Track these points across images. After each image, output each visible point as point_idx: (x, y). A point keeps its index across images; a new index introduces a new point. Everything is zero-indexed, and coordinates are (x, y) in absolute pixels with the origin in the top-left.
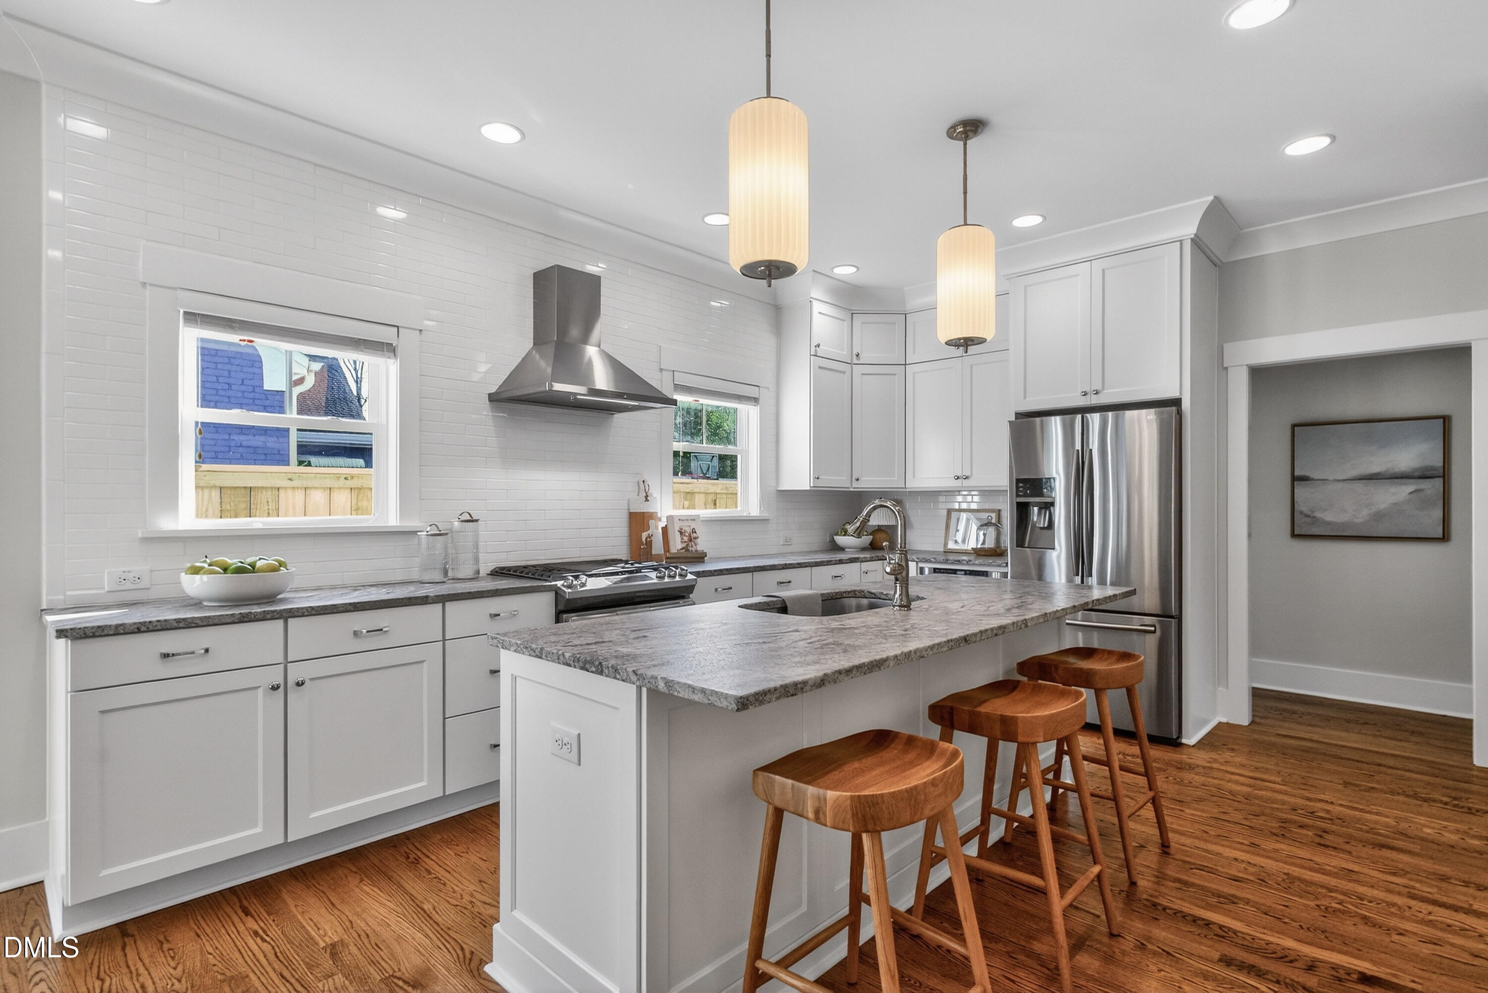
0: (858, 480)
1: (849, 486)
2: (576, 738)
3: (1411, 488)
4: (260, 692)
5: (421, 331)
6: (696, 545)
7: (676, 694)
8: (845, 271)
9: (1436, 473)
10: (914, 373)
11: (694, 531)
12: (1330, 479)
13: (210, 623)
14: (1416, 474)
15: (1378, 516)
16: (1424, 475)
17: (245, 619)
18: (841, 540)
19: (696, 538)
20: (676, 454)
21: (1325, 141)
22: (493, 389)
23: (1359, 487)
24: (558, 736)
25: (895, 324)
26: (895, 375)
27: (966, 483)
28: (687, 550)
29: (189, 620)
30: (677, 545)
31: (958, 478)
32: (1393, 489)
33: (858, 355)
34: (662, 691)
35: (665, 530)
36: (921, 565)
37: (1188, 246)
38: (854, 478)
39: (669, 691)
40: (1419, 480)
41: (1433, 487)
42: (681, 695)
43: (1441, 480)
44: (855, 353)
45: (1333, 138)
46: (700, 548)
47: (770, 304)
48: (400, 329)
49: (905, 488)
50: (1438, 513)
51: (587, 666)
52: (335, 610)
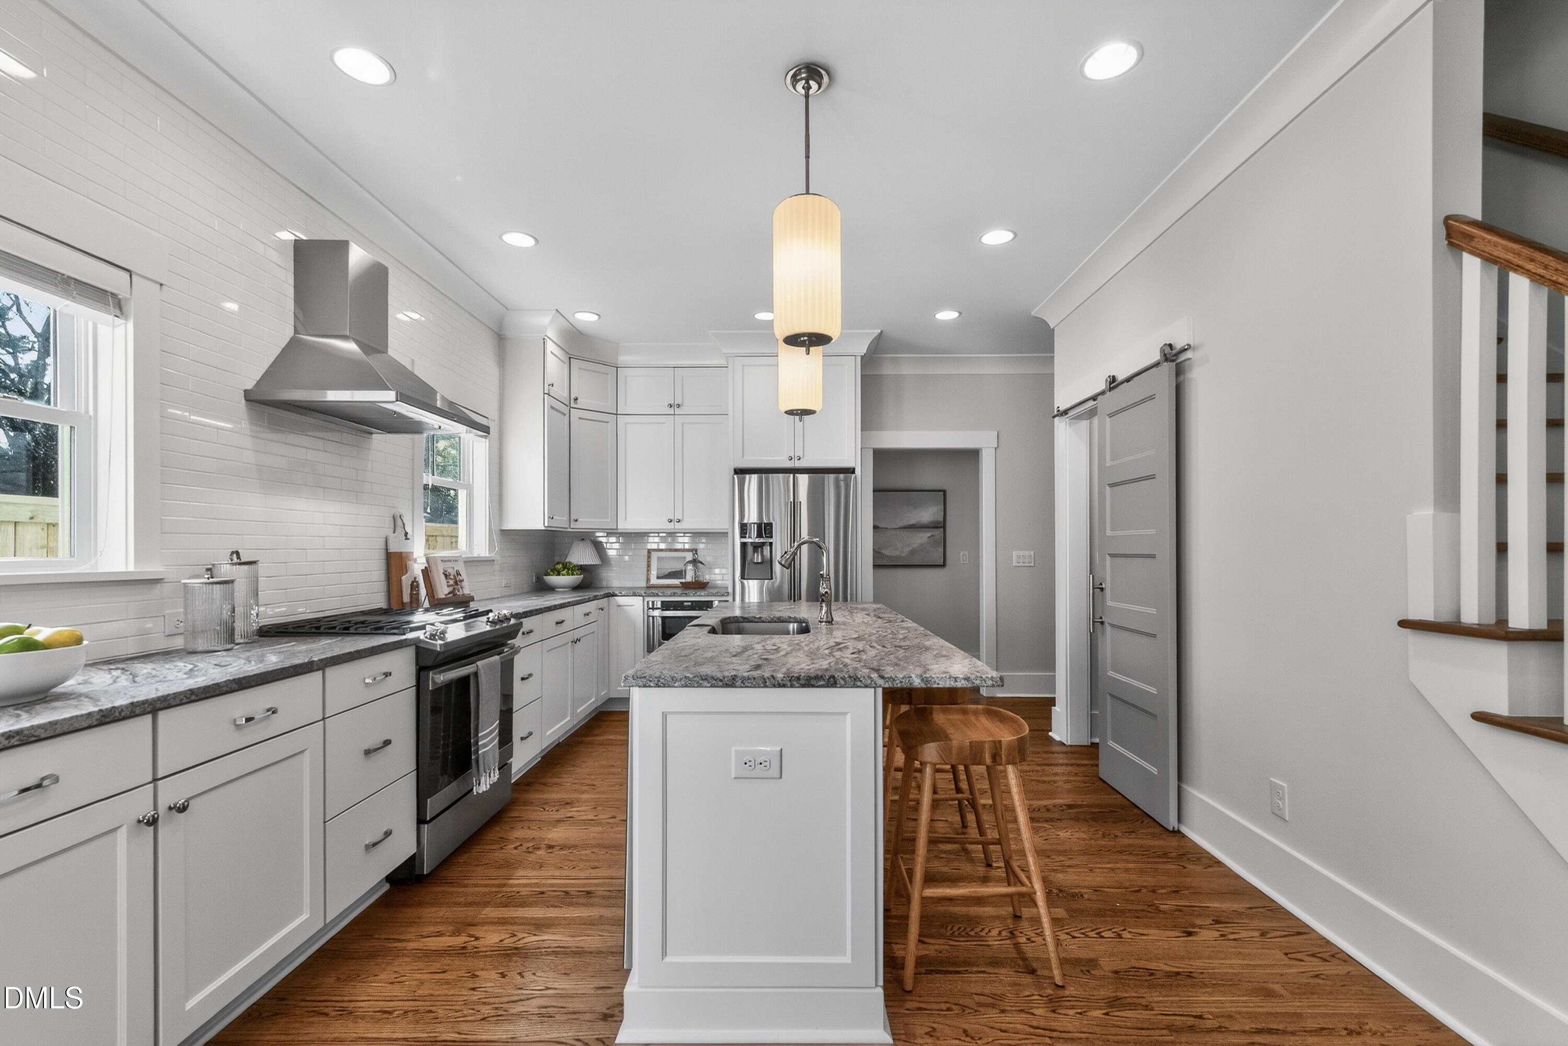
0: (576, 521)
1: (567, 526)
2: (778, 754)
3: (929, 535)
4: (122, 834)
5: (161, 285)
6: (462, 588)
7: (935, 686)
8: (585, 318)
9: (940, 525)
10: (626, 424)
11: (458, 574)
12: (889, 527)
13: (58, 732)
14: (932, 525)
15: (913, 552)
16: (934, 526)
17: (108, 720)
18: (553, 579)
19: (462, 581)
20: (426, 487)
21: (955, 315)
22: (250, 386)
23: (904, 533)
24: (745, 759)
25: (608, 374)
26: (608, 422)
27: (678, 526)
28: (455, 595)
29: (26, 732)
30: (443, 590)
31: (671, 521)
32: (921, 535)
33: (576, 399)
34: (919, 686)
35: (426, 572)
36: (647, 599)
37: (859, 359)
38: (572, 519)
39: (926, 684)
40: (933, 529)
41: (938, 533)
42: (941, 686)
43: (942, 529)
44: (573, 397)
45: (960, 313)
46: (466, 591)
47: (496, 332)
48: (134, 277)
49: (617, 529)
50: (941, 550)
51: (813, 682)
52: (218, 692)
